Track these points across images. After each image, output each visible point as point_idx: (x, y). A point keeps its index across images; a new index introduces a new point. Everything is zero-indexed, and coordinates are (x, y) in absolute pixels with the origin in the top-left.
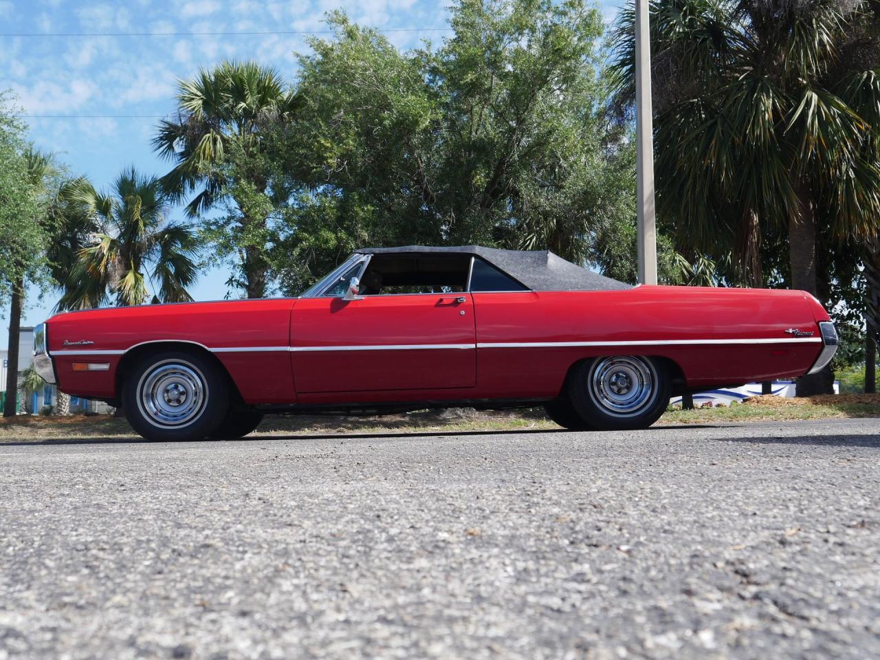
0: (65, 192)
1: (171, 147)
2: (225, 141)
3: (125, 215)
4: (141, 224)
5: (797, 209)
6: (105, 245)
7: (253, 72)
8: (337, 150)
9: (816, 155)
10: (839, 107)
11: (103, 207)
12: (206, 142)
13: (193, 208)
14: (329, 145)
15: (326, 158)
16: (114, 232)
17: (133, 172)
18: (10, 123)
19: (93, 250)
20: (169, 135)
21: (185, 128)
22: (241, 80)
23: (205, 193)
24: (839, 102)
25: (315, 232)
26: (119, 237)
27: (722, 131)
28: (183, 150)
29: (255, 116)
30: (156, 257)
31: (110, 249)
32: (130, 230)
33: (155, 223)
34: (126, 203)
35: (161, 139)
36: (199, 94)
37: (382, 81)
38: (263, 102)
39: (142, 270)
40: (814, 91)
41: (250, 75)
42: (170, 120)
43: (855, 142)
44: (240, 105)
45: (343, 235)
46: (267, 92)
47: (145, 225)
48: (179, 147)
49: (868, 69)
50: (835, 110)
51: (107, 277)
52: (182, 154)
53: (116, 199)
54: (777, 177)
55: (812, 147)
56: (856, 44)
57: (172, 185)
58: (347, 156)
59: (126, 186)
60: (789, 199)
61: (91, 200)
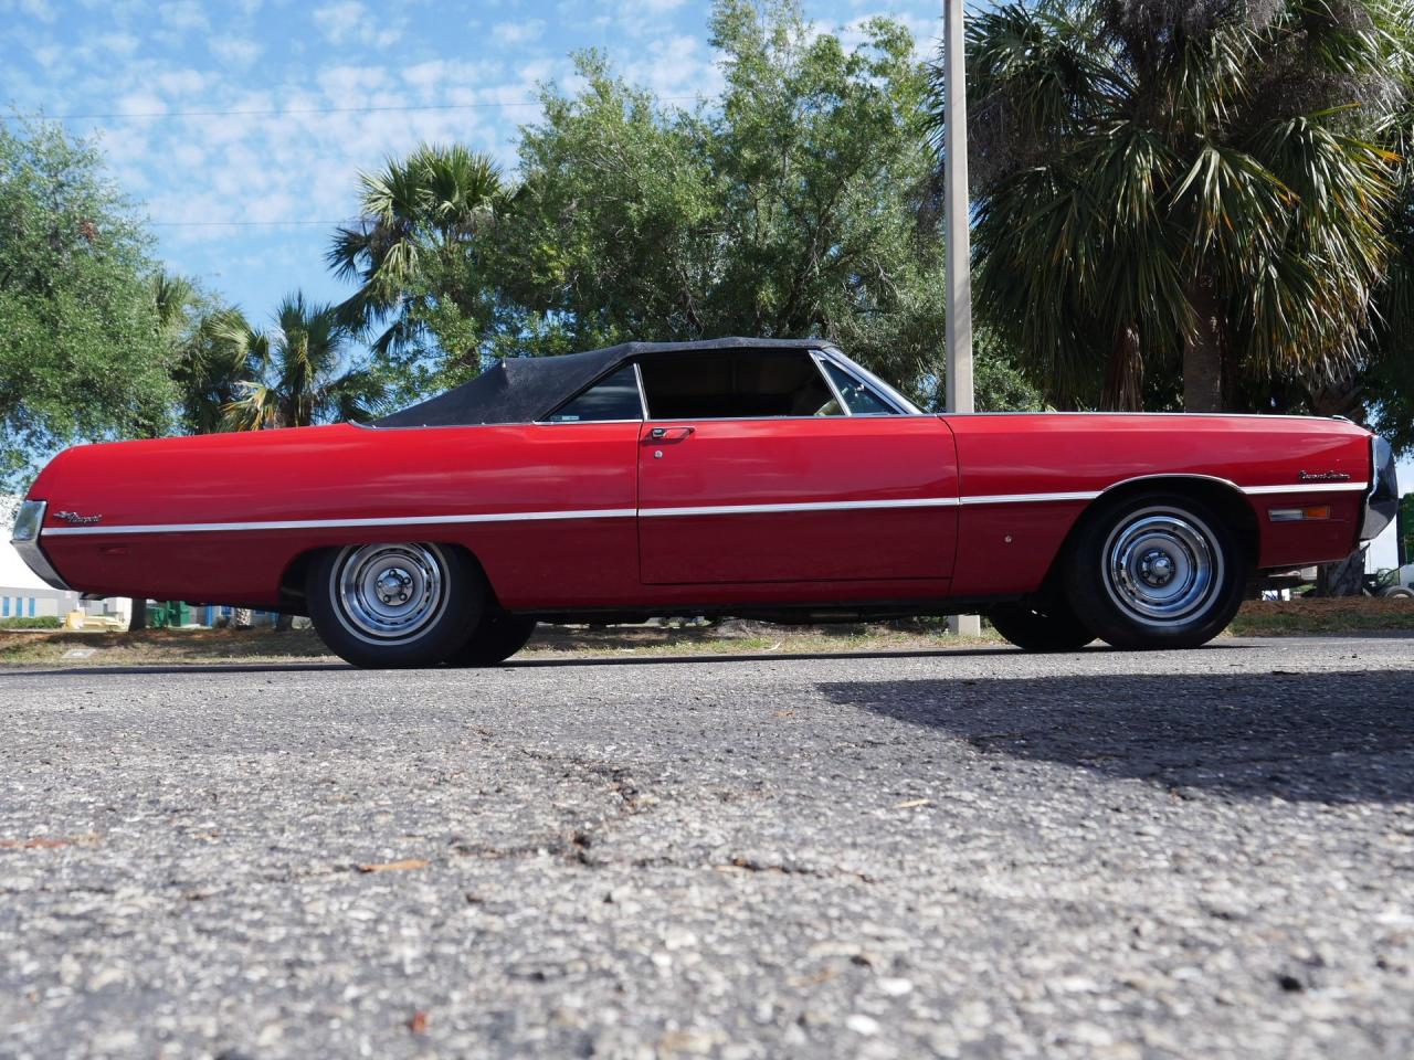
0: (207, 328)
1: (350, 264)
2: (420, 252)
3: (289, 353)
4: (309, 369)
5: (1191, 325)
6: (259, 397)
7: (461, 160)
8: (566, 259)
9: (1218, 243)
10: (1251, 170)
11: (259, 347)
12: (395, 255)
13: (381, 347)
14: (553, 252)
15: (549, 269)
16: (273, 379)
17: (300, 300)
18: (131, 235)
19: (243, 404)
20: (348, 248)
21: (368, 238)
22: (445, 171)
23: (398, 327)
24: (1253, 163)
26: (280, 386)
27: (1079, 209)
28: (368, 268)
29: (462, 220)
30: (333, 412)
31: (266, 402)
32: (294, 376)
33: (326, 368)
34: (291, 340)
35: (338, 252)
36: (387, 191)
37: (632, 162)
38: (473, 200)
40: (1216, 149)
41: (457, 165)
42: (348, 227)
43: (1277, 223)
44: (443, 206)
46: (480, 184)
47: (314, 371)
48: (362, 264)
49: (1297, 115)
50: (1247, 175)
52: (367, 273)
53: (276, 335)
54: (1160, 277)
55: (1211, 231)
56: (1281, 80)
57: (352, 315)
58: (578, 267)
59: (290, 319)
60: (1180, 309)
61: (241, 338)
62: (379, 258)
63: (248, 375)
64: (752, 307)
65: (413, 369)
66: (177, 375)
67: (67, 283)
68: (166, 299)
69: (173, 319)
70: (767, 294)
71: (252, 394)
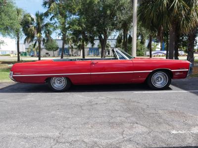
0: (25, 16)
3: (37, 20)
5: (171, 27)
6: (33, 28)
10: (182, 3)
11: (33, 20)
12: (52, 5)
13: (51, 19)
14: (75, 7)
16: (35, 24)
17: (38, 12)
20: (45, 4)
21: (48, 2)
23: (53, 16)
26: (36, 26)
30: (44, 30)
32: (38, 24)
33: (43, 23)
34: (37, 18)
35: (43, 4)
47: (41, 23)
48: (47, 6)
51: (34, 34)
52: (48, 8)
54: (167, 20)
55: (175, 13)
57: (46, 14)
58: (79, 9)
59: (37, 15)
60: (169, 25)
61: (30, 18)
62: (50, 5)
63: (32, 24)
64: (106, 14)
65: (55, 25)
66: (21, 25)
67: (3, 11)
68: (18, 12)
69: (20, 15)
70: (108, 12)
71: (32, 27)
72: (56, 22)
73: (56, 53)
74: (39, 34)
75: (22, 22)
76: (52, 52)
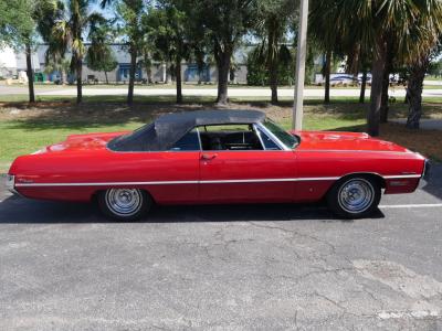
3: (72, 8)
4: (79, 15)
6: (63, 25)
9: (390, 27)
11: (61, 6)
13: (103, 5)
16: (67, 17)
19: (58, 28)
25: (156, 27)
26: (70, 20)
30: (88, 29)
31: (66, 27)
32: (74, 18)
33: (85, 13)
39: (82, 36)
45: (169, 28)
47: (81, 15)
51: (66, 41)
55: (389, 23)
61: (55, 3)
63: (58, 15)
65: (115, 25)
66: (34, 18)
71: (61, 24)
72: (117, 18)
73: (112, 75)
74: (77, 42)
75: (36, 13)
76: (103, 73)
